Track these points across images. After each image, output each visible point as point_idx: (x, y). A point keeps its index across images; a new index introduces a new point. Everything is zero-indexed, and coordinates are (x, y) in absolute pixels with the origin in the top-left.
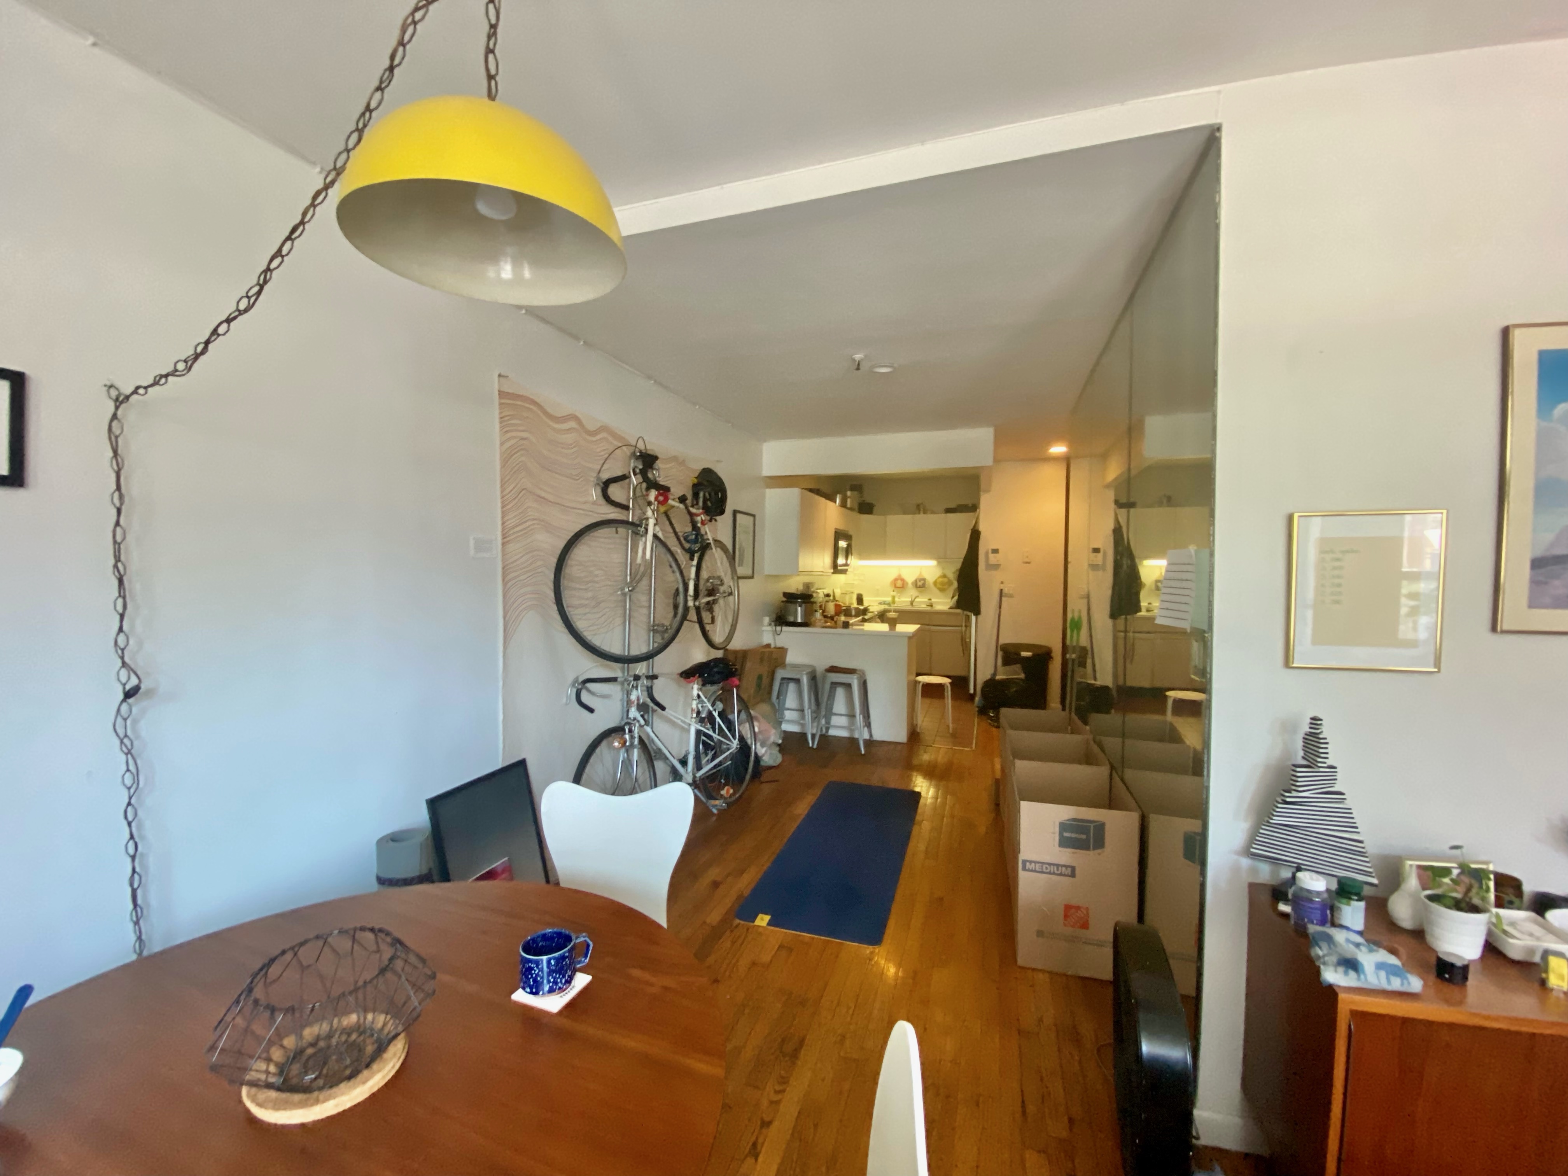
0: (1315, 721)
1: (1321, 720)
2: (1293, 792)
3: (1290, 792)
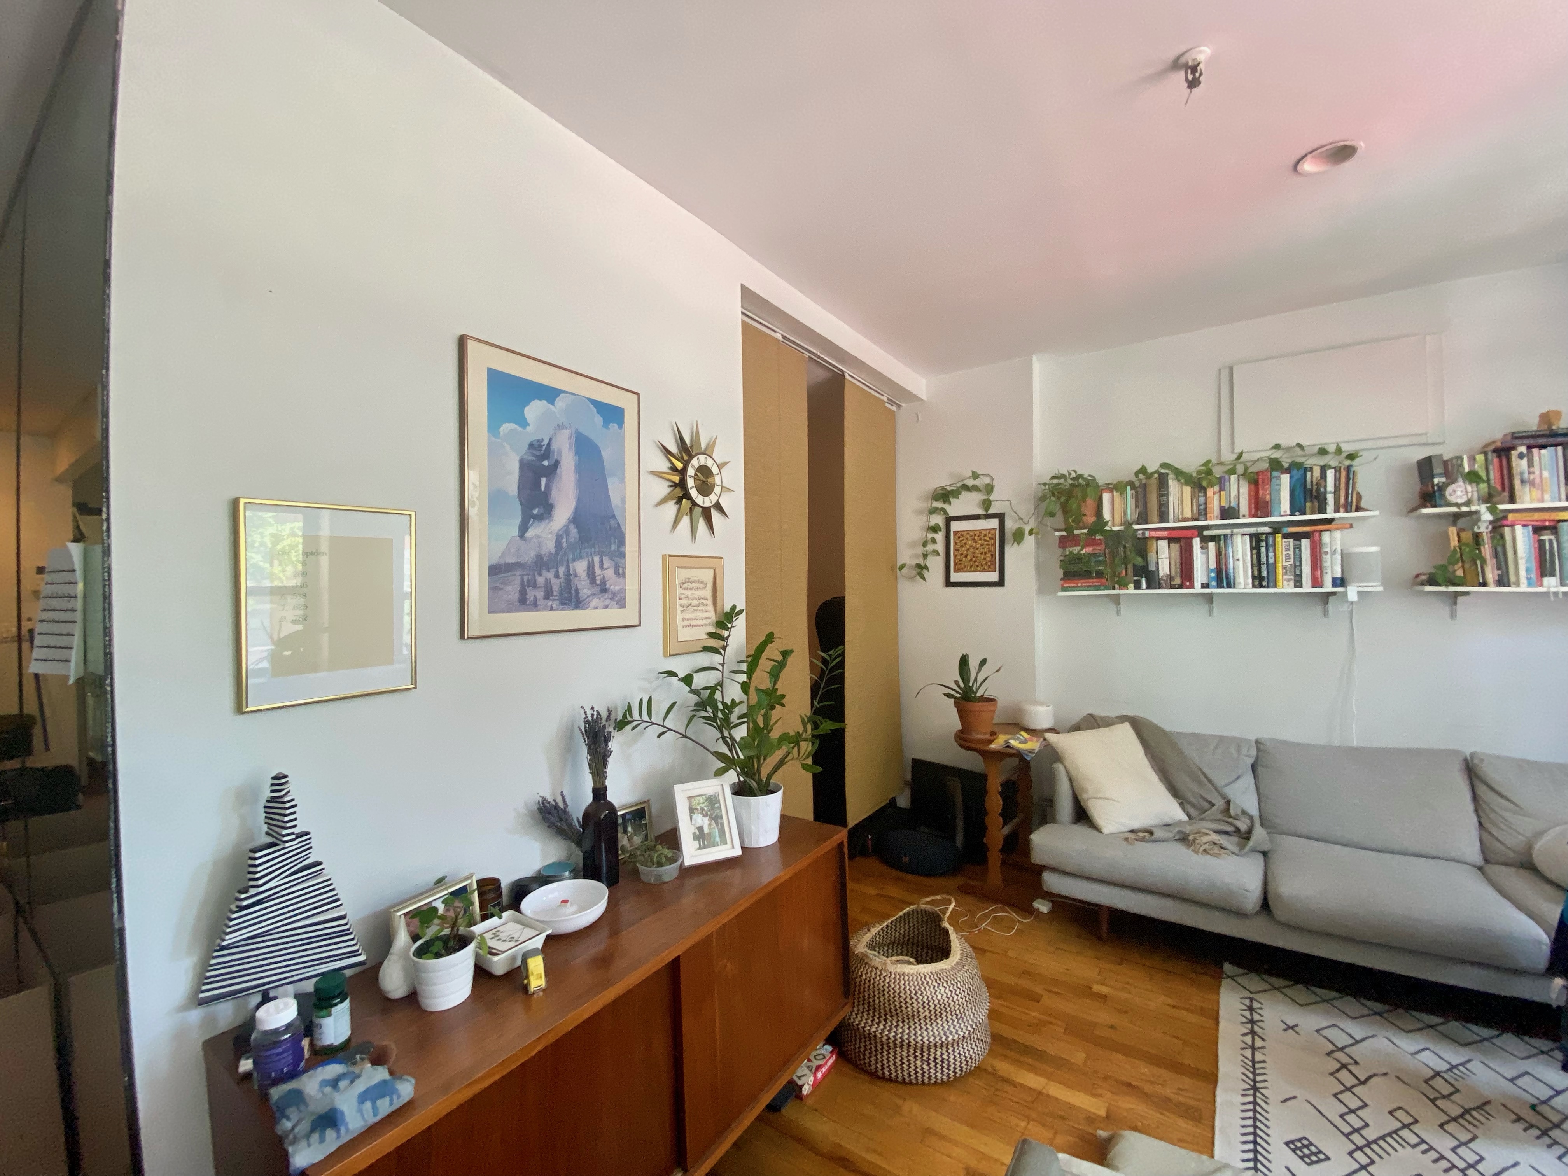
0: (279, 779)
1: (286, 777)
2: (251, 890)
3: (247, 892)
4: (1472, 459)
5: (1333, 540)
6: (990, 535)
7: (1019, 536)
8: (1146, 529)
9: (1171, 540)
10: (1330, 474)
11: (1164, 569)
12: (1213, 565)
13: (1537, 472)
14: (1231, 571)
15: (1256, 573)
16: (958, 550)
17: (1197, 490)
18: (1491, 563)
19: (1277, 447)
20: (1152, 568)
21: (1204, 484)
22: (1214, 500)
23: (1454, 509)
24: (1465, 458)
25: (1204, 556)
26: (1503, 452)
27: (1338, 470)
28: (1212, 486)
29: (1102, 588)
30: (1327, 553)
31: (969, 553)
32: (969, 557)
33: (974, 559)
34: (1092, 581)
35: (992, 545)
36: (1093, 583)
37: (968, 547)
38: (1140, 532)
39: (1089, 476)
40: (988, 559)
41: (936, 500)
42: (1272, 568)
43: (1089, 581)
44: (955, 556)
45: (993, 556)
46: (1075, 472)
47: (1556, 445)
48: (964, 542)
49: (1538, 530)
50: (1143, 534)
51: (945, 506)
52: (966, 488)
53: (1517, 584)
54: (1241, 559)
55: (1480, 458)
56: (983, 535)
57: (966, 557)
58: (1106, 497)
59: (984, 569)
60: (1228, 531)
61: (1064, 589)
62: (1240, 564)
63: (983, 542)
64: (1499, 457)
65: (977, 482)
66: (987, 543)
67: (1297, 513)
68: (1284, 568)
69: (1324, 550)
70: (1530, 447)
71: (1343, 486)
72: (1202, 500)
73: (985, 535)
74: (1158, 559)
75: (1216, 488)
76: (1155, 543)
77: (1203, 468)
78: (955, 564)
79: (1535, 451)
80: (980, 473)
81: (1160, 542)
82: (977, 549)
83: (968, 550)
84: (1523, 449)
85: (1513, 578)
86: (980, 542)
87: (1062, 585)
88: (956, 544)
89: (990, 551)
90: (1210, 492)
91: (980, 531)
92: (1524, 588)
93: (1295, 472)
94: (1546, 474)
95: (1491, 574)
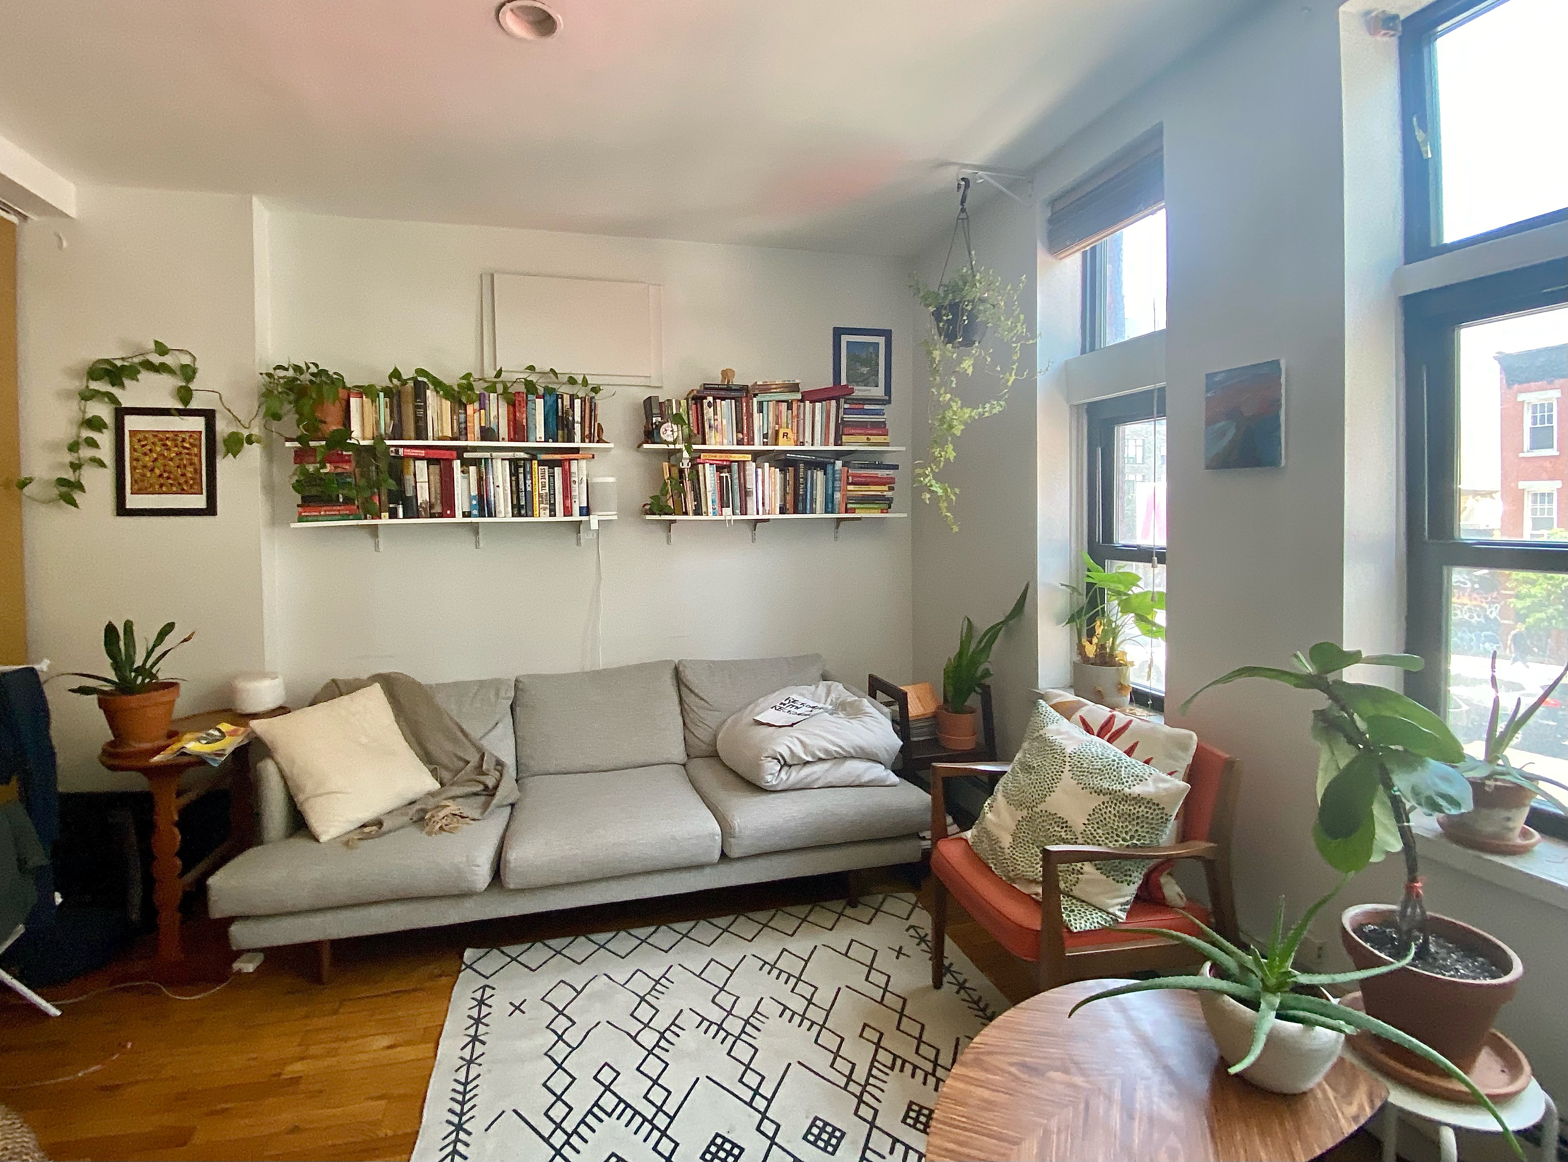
4: (679, 403)
5: (579, 469)
6: (191, 440)
7: (235, 444)
8: (401, 446)
9: (430, 461)
10: (577, 403)
11: (423, 496)
12: (474, 492)
13: (719, 420)
14: (492, 498)
15: (515, 502)
16: (137, 460)
17: (457, 407)
18: (690, 496)
19: (531, 368)
20: (409, 493)
21: (464, 400)
22: (475, 418)
23: (665, 446)
24: (674, 401)
25: (466, 481)
26: (697, 399)
27: (583, 400)
28: (472, 402)
29: (351, 517)
30: (575, 482)
31: (158, 464)
32: (157, 472)
33: (166, 475)
34: (338, 508)
35: (196, 455)
36: (339, 511)
37: (155, 455)
38: (393, 449)
39: (335, 373)
40: (189, 475)
41: (96, 379)
42: (529, 496)
43: (334, 508)
44: (133, 469)
45: (197, 471)
46: (316, 365)
47: (731, 399)
48: (148, 447)
49: (720, 469)
50: (397, 452)
51: (115, 391)
52: (149, 366)
53: (707, 514)
54: (501, 486)
55: (684, 403)
56: (180, 439)
57: (152, 470)
58: (354, 402)
59: (183, 490)
60: (487, 455)
61: (301, 520)
62: (501, 490)
63: (181, 449)
64: (696, 404)
65: (168, 360)
66: (186, 451)
67: (550, 440)
68: (540, 495)
69: (573, 479)
70: (714, 399)
71: (587, 416)
72: (462, 416)
73: (184, 440)
74: (416, 483)
75: (476, 405)
76: (412, 464)
77: (464, 381)
78: (134, 481)
79: (718, 401)
80: (169, 347)
81: (418, 463)
82: (171, 459)
83: (155, 460)
84: (710, 399)
85: (704, 509)
86: (176, 449)
87: (300, 514)
88: (133, 450)
89: (191, 464)
90: (470, 409)
91: (176, 433)
92: (711, 517)
93: (547, 397)
94: (724, 422)
95: (691, 506)
